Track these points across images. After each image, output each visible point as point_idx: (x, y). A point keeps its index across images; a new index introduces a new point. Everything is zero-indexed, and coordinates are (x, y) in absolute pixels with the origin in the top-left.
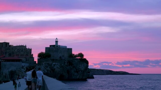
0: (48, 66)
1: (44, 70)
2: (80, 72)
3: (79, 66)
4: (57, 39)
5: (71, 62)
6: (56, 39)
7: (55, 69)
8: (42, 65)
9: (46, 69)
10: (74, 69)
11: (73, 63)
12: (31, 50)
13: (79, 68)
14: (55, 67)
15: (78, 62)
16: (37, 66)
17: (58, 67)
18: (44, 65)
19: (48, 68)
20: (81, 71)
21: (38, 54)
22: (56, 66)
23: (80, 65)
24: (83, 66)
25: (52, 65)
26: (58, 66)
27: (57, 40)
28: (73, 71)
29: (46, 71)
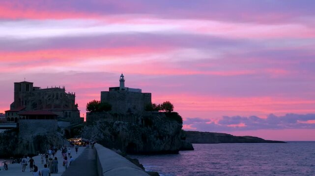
0: (106, 127)
2: (167, 137)
3: (165, 127)
5: (149, 118)
7: (119, 132)
8: (95, 126)
9: (102, 132)
10: (155, 131)
11: (153, 121)
12: (74, 96)
13: (165, 131)
14: (120, 129)
15: (162, 119)
16: (85, 126)
17: (124, 129)
18: (98, 126)
19: (107, 131)
20: (169, 137)
21: (88, 105)
22: (120, 127)
23: (166, 125)
24: (171, 127)
25: (114, 126)
26: (124, 127)
27: (122, 78)
28: (153, 136)
29: (102, 137)
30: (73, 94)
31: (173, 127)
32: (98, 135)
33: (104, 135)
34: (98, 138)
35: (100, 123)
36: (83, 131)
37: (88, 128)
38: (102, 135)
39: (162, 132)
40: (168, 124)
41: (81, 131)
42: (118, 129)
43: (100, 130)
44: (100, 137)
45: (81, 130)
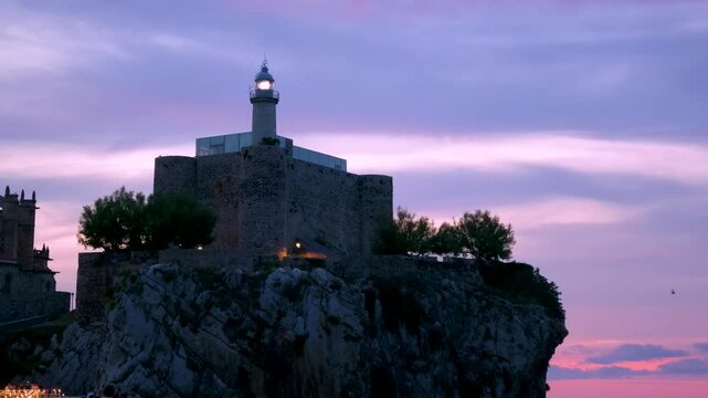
0: (209, 305)
1: (160, 359)
2: (500, 388)
3: (488, 336)
4: (265, 75)
5: (404, 290)
6: (259, 79)
7: (300, 341)
8: (128, 301)
9: (175, 341)
10: (437, 356)
11: (426, 303)
13: (486, 355)
14: (305, 322)
15: (468, 294)
16: (73, 326)
17: (334, 321)
18: (151, 297)
19: (214, 338)
20: (508, 384)
22: (311, 304)
23: (492, 325)
24: (521, 337)
25: (268, 296)
26: (334, 306)
27: (265, 85)
28: (425, 381)
29: (183, 377)
30: (28, 197)
31: (528, 332)
32: (148, 364)
33: (199, 364)
34: (149, 384)
35: (168, 277)
36: (58, 353)
37: (84, 338)
38: (180, 364)
39: (473, 358)
40: (503, 319)
41: (47, 355)
42: (294, 325)
43: (168, 328)
44: (165, 376)
45: (47, 346)
